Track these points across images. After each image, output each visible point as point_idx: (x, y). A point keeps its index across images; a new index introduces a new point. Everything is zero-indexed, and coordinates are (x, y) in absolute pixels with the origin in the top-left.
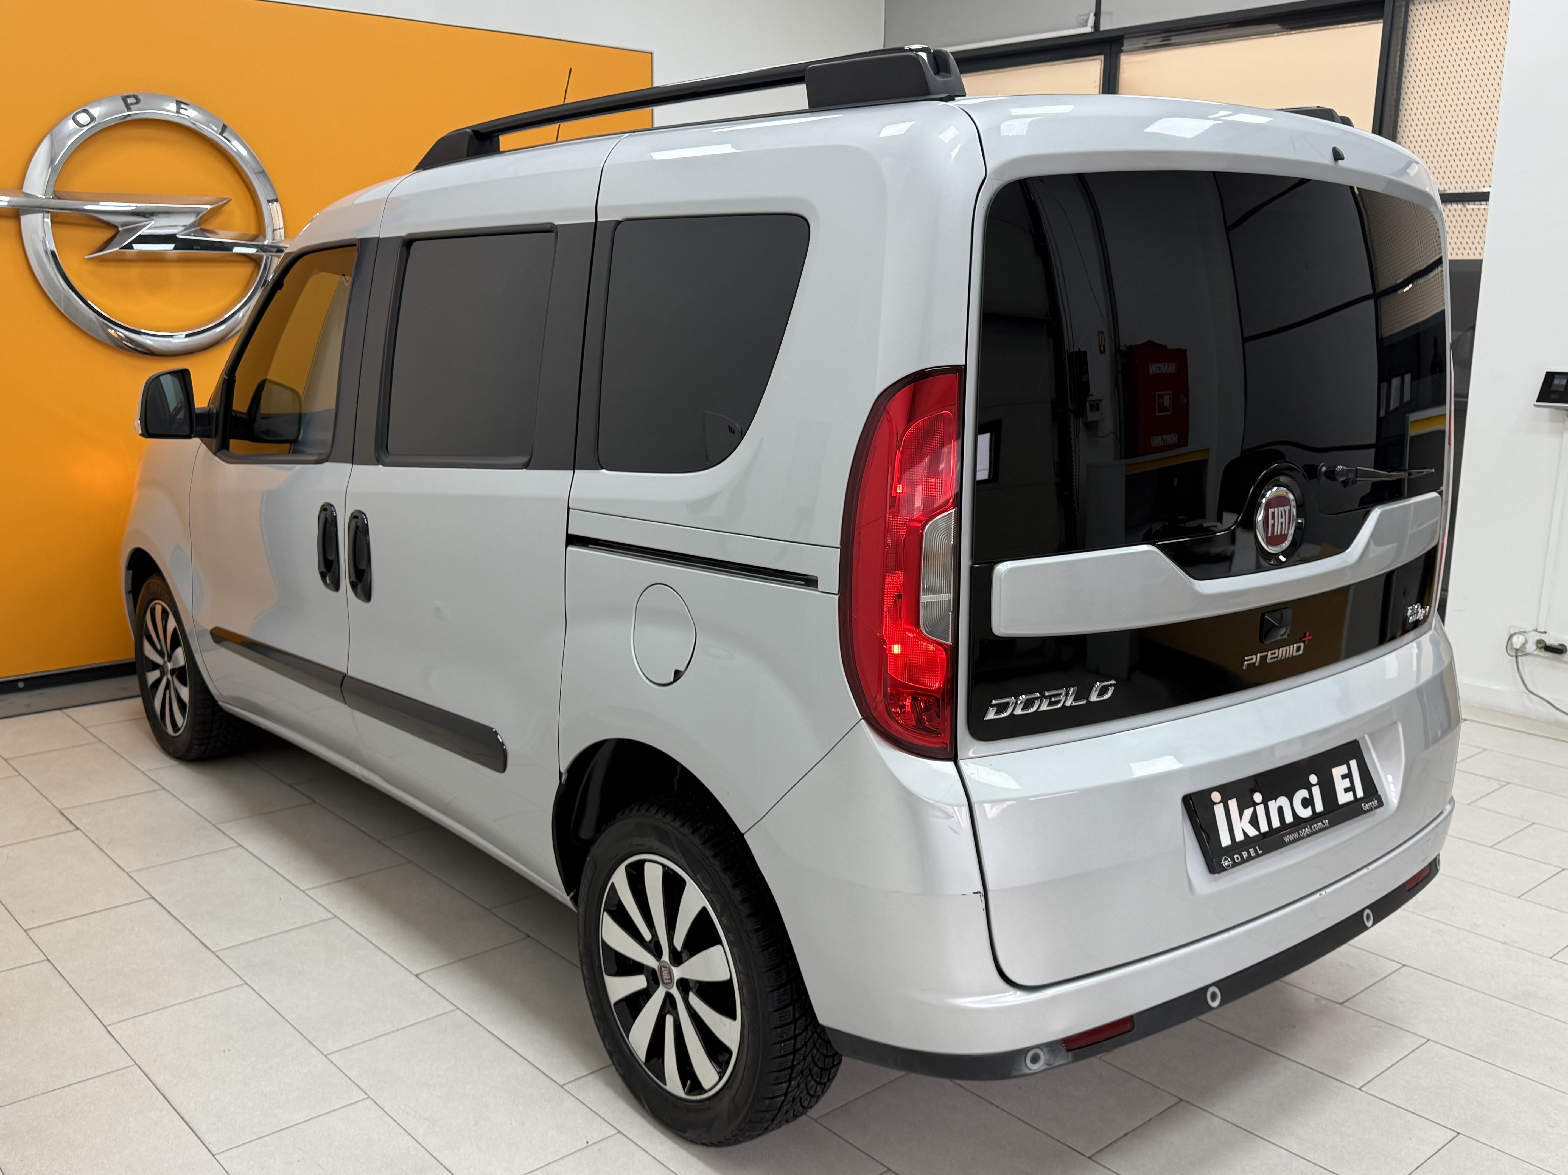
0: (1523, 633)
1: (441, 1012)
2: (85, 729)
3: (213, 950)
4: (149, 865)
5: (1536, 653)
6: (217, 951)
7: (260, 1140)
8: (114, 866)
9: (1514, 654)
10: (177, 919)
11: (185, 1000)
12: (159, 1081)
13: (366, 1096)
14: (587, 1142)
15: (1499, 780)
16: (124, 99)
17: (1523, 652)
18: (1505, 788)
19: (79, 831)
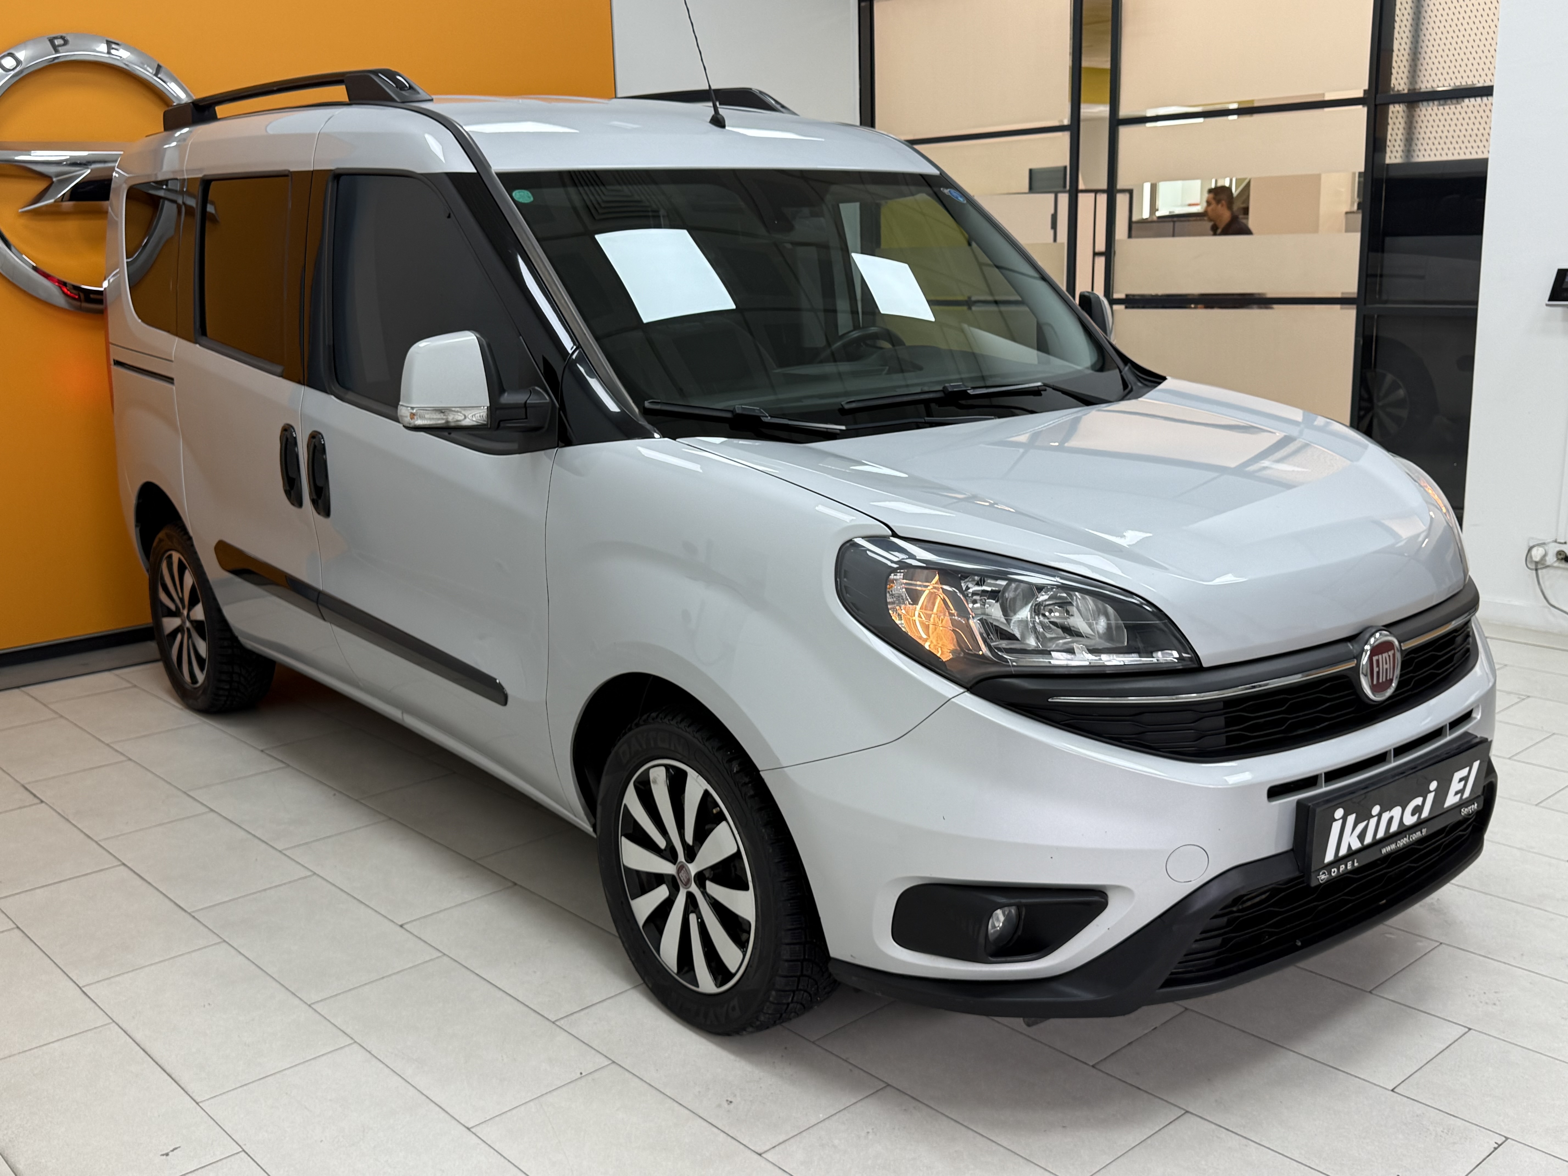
0: (1542, 544)
1: (427, 959)
2: (45, 705)
3: (189, 911)
4: (118, 834)
5: (1556, 564)
6: (193, 912)
7: (245, 1087)
8: (82, 836)
9: (1534, 567)
10: (149, 883)
11: (161, 959)
12: (138, 1037)
13: (353, 1041)
14: (581, 1073)
15: (1519, 694)
16: (51, 41)
17: (1543, 564)
18: (1525, 701)
19: (43, 805)
